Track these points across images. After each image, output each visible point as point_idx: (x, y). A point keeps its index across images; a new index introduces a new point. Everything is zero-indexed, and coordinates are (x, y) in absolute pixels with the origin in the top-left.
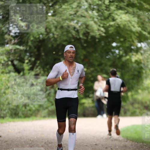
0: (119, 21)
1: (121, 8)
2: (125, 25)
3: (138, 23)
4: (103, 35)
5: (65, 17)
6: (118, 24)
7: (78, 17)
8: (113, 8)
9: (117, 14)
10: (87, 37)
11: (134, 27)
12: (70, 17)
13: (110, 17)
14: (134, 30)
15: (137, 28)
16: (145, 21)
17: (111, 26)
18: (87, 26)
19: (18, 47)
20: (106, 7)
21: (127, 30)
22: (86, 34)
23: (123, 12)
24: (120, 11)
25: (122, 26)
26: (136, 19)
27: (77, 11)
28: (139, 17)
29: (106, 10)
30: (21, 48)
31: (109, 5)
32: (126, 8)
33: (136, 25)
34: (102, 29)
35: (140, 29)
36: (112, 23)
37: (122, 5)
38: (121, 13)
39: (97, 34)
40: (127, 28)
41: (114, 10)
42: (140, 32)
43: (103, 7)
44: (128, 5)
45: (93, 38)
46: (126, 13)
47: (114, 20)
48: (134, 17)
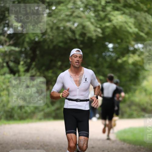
0: (115, 22)
1: (117, 9)
2: (121, 27)
3: (134, 24)
4: (100, 35)
5: (60, 18)
6: (114, 26)
7: (74, 17)
8: (109, 9)
9: (113, 15)
10: (84, 37)
11: (131, 28)
12: (67, 18)
13: (106, 18)
14: (131, 30)
15: (133, 29)
16: (142, 22)
17: (108, 27)
18: (84, 27)
19: (13, 48)
20: (102, 8)
21: (124, 31)
22: (83, 35)
23: (119, 12)
24: (116, 12)
25: (118, 27)
26: (132, 20)
27: (73, 12)
28: (136, 17)
30: (17, 49)
31: (105, 6)
32: (123, 9)
33: (133, 26)
34: (99, 30)
35: (136, 30)
36: (108, 24)
37: (118, 5)
40: (124, 29)
41: (111, 11)
42: (137, 33)
43: (100, 8)
45: (90, 39)
46: (123, 14)
47: (110, 21)
48: (131, 18)
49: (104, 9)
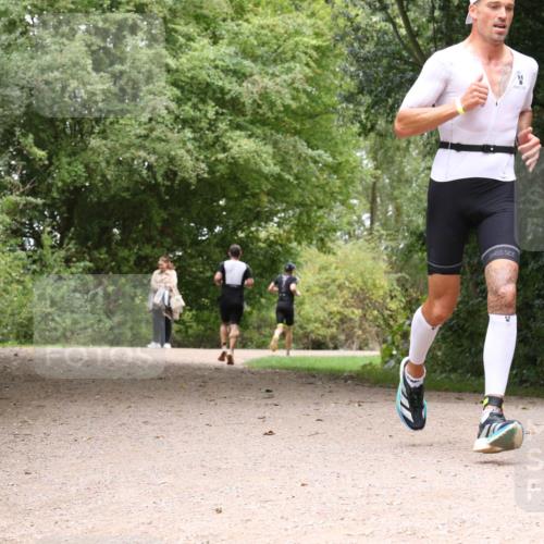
0: (235, 151)
1: (239, 127)
2: (247, 161)
3: (274, 157)
4: (206, 175)
5: (126, 141)
6: (233, 158)
7: (153, 140)
8: (222, 126)
9: (231, 138)
10: (173, 181)
11: (266, 164)
12: (137, 141)
13: (217, 144)
14: (266, 170)
15: (272, 168)
16: (287, 153)
17: (220, 161)
18: (172, 160)
19: (31, 199)
20: (209, 124)
21: (252, 170)
22: (171, 174)
23: (243, 133)
24: (238, 133)
25: (241, 161)
26: (269, 149)
27: (152, 130)
28: (275, 144)
29: (208, 129)
30: (39, 201)
31: (215, 120)
32: (250, 127)
33: (270, 161)
34: (203, 166)
35: (277, 169)
36: (221, 156)
37: (240, 120)
38: (240, 136)
39: (191, 176)
40: (252, 166)
41: (226, 131)
42: (279, 175)
43: (204, 124)
44: (252, 122)
45: (185, 183)
46: (250, 136)
47: (225, 150)
48: (265, 144)
49: (212, 126)
